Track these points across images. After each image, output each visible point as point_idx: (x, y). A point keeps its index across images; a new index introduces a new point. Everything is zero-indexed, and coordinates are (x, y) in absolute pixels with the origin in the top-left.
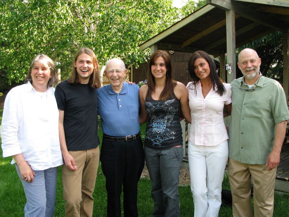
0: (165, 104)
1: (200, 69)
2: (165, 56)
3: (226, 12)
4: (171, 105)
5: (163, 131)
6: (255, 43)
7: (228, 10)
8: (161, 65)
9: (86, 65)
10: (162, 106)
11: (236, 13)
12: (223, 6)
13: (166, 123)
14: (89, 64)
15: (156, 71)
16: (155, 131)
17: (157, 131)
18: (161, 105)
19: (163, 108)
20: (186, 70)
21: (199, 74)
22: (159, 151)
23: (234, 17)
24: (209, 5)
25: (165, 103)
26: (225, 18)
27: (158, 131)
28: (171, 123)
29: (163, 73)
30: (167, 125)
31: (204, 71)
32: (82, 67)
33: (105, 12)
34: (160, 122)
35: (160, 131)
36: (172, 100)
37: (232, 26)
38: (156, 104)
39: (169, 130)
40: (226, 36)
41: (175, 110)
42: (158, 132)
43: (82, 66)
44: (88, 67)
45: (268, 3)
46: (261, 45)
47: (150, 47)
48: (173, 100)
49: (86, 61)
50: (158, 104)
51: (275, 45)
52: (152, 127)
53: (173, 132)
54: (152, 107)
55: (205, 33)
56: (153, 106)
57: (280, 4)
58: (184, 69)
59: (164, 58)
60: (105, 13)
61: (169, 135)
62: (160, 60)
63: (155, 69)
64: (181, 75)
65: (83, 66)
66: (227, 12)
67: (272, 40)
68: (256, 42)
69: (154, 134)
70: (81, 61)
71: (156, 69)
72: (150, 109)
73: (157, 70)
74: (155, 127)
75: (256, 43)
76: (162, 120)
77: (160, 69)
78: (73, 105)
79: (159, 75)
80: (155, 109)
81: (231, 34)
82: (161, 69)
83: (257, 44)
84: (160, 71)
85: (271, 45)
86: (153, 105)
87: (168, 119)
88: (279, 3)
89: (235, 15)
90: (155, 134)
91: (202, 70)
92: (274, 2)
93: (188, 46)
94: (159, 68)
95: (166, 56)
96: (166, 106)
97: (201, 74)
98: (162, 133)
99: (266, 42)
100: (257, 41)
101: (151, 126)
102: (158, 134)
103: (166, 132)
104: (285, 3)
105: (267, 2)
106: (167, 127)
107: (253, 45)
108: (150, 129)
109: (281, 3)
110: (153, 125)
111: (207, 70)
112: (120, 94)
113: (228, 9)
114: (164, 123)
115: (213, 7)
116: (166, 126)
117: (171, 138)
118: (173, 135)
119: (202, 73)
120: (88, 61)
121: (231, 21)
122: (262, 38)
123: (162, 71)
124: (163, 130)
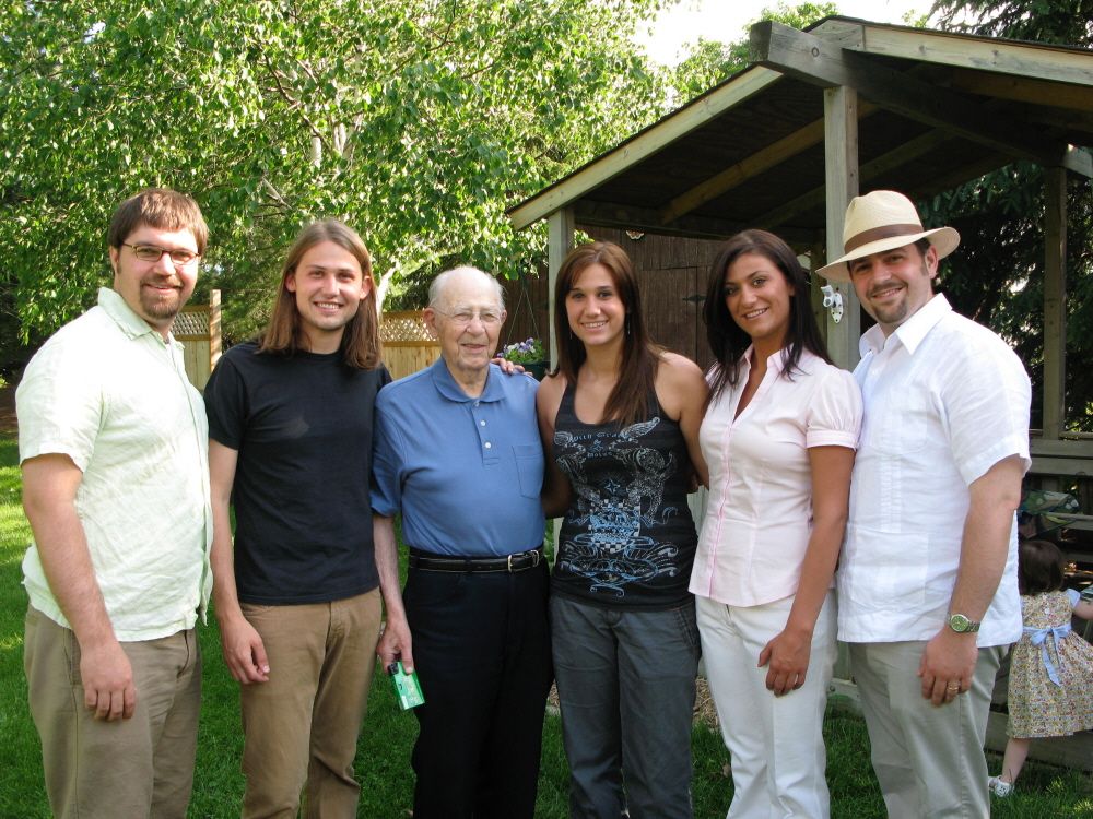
0: (621, 438)
1: (749, 295)
2: (613, 264)
3: (826, 92)
4: (646, 440)
5: (631, 544)
6: (944, 202)
7: (834, 87)
8: (603, 294)
9: (336, 286)
10: (609, 444)
11: (861, 97)
12: (813, 73)
13: (638, 515)
14: (346, 282)
15: (584, 320)
16: (598, 544)
17: (608, 546)
18: (606, 441)
19: (615, 453)
20: (687, 300)
21: (745, 316)
22: (613, 615)
23: (853, 111)
24: (760, 70)
25: (622, 434)
26: (823, 115)
27: (613, 546)
28: (658, 516)
29: (613, 322)
30: (642, 523)
31: (761, 306)
32: (319, 294)
33: (382, 87)
34: (616, 514)
35: (618, 546)
36: (649, 423)
37: (847, 147)
38: (590, 436)
39: (651, 542)
40: (823, 182)
41: (662, 460)
42: (613, 551)
43: (319, 290)
44: (341, 292)
45: (975, 62)
46: (967, 211)
47: (546, 217)
48: (652, 424)
49: (333, 271)
50: (595, 438)
51: (1019, 210)
52: (584, 529)
53: (669, 550)
54: (576, 450)
55: (754, 165)
56: (580, 446)
57: (1018, 68)
58: (682, 297)
59: (608, 267)
60: (384, 91)
61: (654, 562)
62: (596, 277)
63: (582, 312)
64: (670, 321)
65: (324, 291)
66: (830, 94)
67: (1009, 192)
68: (949, 197)
69: (595, 557)
70: (316, 269)
71: (586, 313)
72: (569, 459)
73: (589, 316)
74: (599, 530)
75: (949, 201)
76: (621, 505)
77: (599, 312)
78: (273, 430)
79: (597, 333)
80: (585, 455)
81: (843, 174)
82: (603, 311)
83: (950, 208)
84: (602, 318)
85: (1005, 212)
86: (578, 442)
87: (646, 501)
88: (1016, 65)
89: (859, 107)
90: (600, 557)
91: (754, 300)
92: (998, 61)
93: (691, 213)
94: (595, 307)
95: (618, 261)
96: (625, 445)
97: (751, 315)
98: (626, 553)
99: (988, 201)
100: (952, 196)
101: (581, 522)
102: (613, 556)
103: (642, 549)
104: (1035, 63)
105: (971, 59)
106: (644, 532)
107: (936, 209)
108: (580, 536)
109: (1021, 64)
110: (589, 522)
111: (775, 304)
112: (482, 402)
113: (830, 83)
114: (631, 514)
115: (777, 75)
116: (639, 526)
117: (661, 571)
118: (666, 560)
119: (755, 314)
120: (343, 270)
121: (842, 124)
122: (969, 185)
123: (608, 316)
124: (629, 542)
